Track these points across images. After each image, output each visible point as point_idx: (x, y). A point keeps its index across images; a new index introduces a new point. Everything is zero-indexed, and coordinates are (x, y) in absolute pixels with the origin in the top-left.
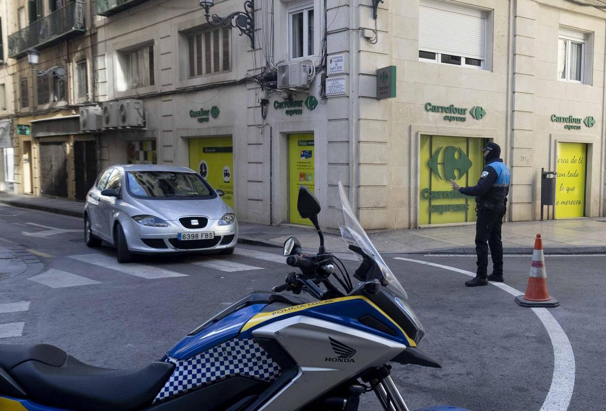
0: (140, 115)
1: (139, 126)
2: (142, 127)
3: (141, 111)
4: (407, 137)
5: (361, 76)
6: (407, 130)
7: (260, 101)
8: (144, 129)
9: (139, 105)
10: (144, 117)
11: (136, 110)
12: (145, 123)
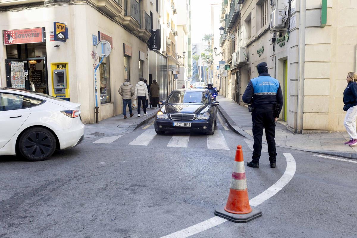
0: (245, 55)
1: (244, 62)
2: (246, 62)
3: (246, 53)
4: (353, 55)
5: (307, 11)
6: (353, 49)
7: (271, 40)
8: (248, 63)
9: (244, 50)
10: (248, 57)
11: (243, 53)
12: (248, 60)
